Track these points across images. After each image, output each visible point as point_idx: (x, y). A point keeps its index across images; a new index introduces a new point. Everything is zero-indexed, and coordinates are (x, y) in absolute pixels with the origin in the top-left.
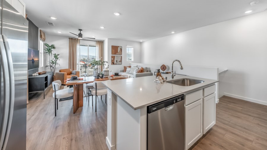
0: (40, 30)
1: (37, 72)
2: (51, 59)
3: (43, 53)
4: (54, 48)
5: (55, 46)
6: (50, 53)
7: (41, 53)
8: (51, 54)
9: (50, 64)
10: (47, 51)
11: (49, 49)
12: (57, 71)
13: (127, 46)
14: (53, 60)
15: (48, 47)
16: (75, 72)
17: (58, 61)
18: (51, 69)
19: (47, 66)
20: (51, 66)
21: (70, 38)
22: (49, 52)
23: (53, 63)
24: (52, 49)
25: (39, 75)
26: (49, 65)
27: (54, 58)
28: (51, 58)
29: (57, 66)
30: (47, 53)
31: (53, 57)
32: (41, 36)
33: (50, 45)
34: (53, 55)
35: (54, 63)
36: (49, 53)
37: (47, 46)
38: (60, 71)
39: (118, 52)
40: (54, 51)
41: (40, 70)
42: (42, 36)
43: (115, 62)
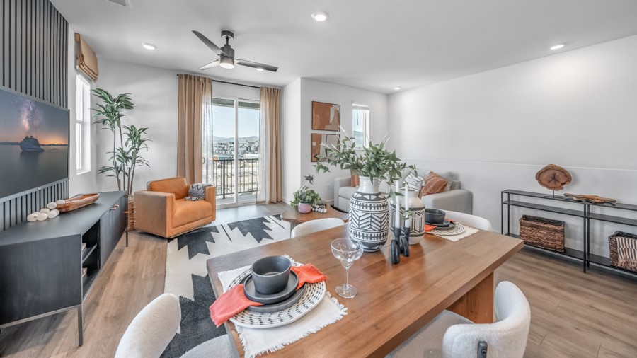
0: (77, 35)
1: (55, 204)
2: (118, 145)
3: (92, 124)
4: (128, 106)
5: (134, 99)
6: (116, 122)
7: (83, 123)
8: (119, 125)
9: (115, 163)
10: (105, 117)
11: (112, 108)
12: (140, 187)
13: (353, 105)
14: (126, 149)
15: (107, 101)
16: (201, 191)
17: (142, 153)
18: (119, 181)
19: (104, 170)
20: (118, 170)
21: (180, 76)
22: (111, 117)
23: (125, 157)
24: (123, 111)
25: (61, 213)
26: (110, 164)
27: (130, 142)
28: (117, 140)
29: (138, 167)
30: (104, 122)
31: (125, 138)
32: (79, 58)
33: (115, 97)
34: (124, 130)
35: (127, 159)
36: (112, 124)
37: (103, 98)
38: (151, 187)
39: (331, 121)
40: (128, 118)
41: (76, 188)
42: (85, 60)
43: (322, 154)
